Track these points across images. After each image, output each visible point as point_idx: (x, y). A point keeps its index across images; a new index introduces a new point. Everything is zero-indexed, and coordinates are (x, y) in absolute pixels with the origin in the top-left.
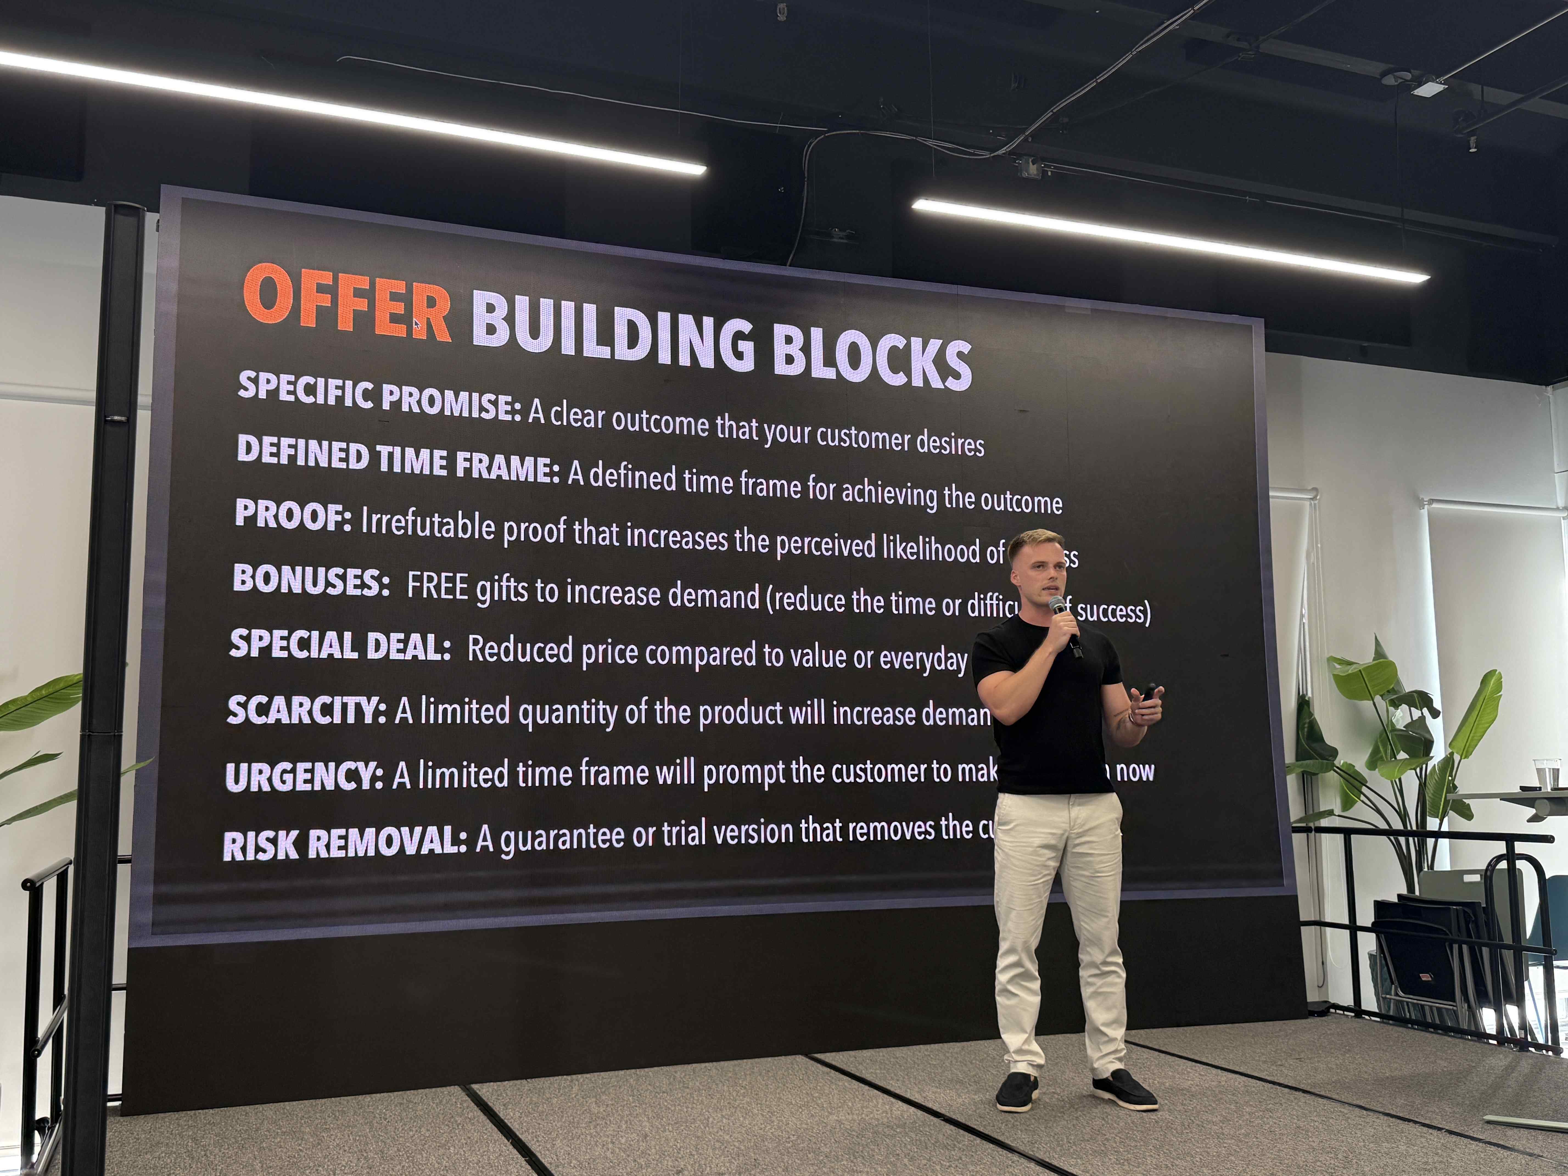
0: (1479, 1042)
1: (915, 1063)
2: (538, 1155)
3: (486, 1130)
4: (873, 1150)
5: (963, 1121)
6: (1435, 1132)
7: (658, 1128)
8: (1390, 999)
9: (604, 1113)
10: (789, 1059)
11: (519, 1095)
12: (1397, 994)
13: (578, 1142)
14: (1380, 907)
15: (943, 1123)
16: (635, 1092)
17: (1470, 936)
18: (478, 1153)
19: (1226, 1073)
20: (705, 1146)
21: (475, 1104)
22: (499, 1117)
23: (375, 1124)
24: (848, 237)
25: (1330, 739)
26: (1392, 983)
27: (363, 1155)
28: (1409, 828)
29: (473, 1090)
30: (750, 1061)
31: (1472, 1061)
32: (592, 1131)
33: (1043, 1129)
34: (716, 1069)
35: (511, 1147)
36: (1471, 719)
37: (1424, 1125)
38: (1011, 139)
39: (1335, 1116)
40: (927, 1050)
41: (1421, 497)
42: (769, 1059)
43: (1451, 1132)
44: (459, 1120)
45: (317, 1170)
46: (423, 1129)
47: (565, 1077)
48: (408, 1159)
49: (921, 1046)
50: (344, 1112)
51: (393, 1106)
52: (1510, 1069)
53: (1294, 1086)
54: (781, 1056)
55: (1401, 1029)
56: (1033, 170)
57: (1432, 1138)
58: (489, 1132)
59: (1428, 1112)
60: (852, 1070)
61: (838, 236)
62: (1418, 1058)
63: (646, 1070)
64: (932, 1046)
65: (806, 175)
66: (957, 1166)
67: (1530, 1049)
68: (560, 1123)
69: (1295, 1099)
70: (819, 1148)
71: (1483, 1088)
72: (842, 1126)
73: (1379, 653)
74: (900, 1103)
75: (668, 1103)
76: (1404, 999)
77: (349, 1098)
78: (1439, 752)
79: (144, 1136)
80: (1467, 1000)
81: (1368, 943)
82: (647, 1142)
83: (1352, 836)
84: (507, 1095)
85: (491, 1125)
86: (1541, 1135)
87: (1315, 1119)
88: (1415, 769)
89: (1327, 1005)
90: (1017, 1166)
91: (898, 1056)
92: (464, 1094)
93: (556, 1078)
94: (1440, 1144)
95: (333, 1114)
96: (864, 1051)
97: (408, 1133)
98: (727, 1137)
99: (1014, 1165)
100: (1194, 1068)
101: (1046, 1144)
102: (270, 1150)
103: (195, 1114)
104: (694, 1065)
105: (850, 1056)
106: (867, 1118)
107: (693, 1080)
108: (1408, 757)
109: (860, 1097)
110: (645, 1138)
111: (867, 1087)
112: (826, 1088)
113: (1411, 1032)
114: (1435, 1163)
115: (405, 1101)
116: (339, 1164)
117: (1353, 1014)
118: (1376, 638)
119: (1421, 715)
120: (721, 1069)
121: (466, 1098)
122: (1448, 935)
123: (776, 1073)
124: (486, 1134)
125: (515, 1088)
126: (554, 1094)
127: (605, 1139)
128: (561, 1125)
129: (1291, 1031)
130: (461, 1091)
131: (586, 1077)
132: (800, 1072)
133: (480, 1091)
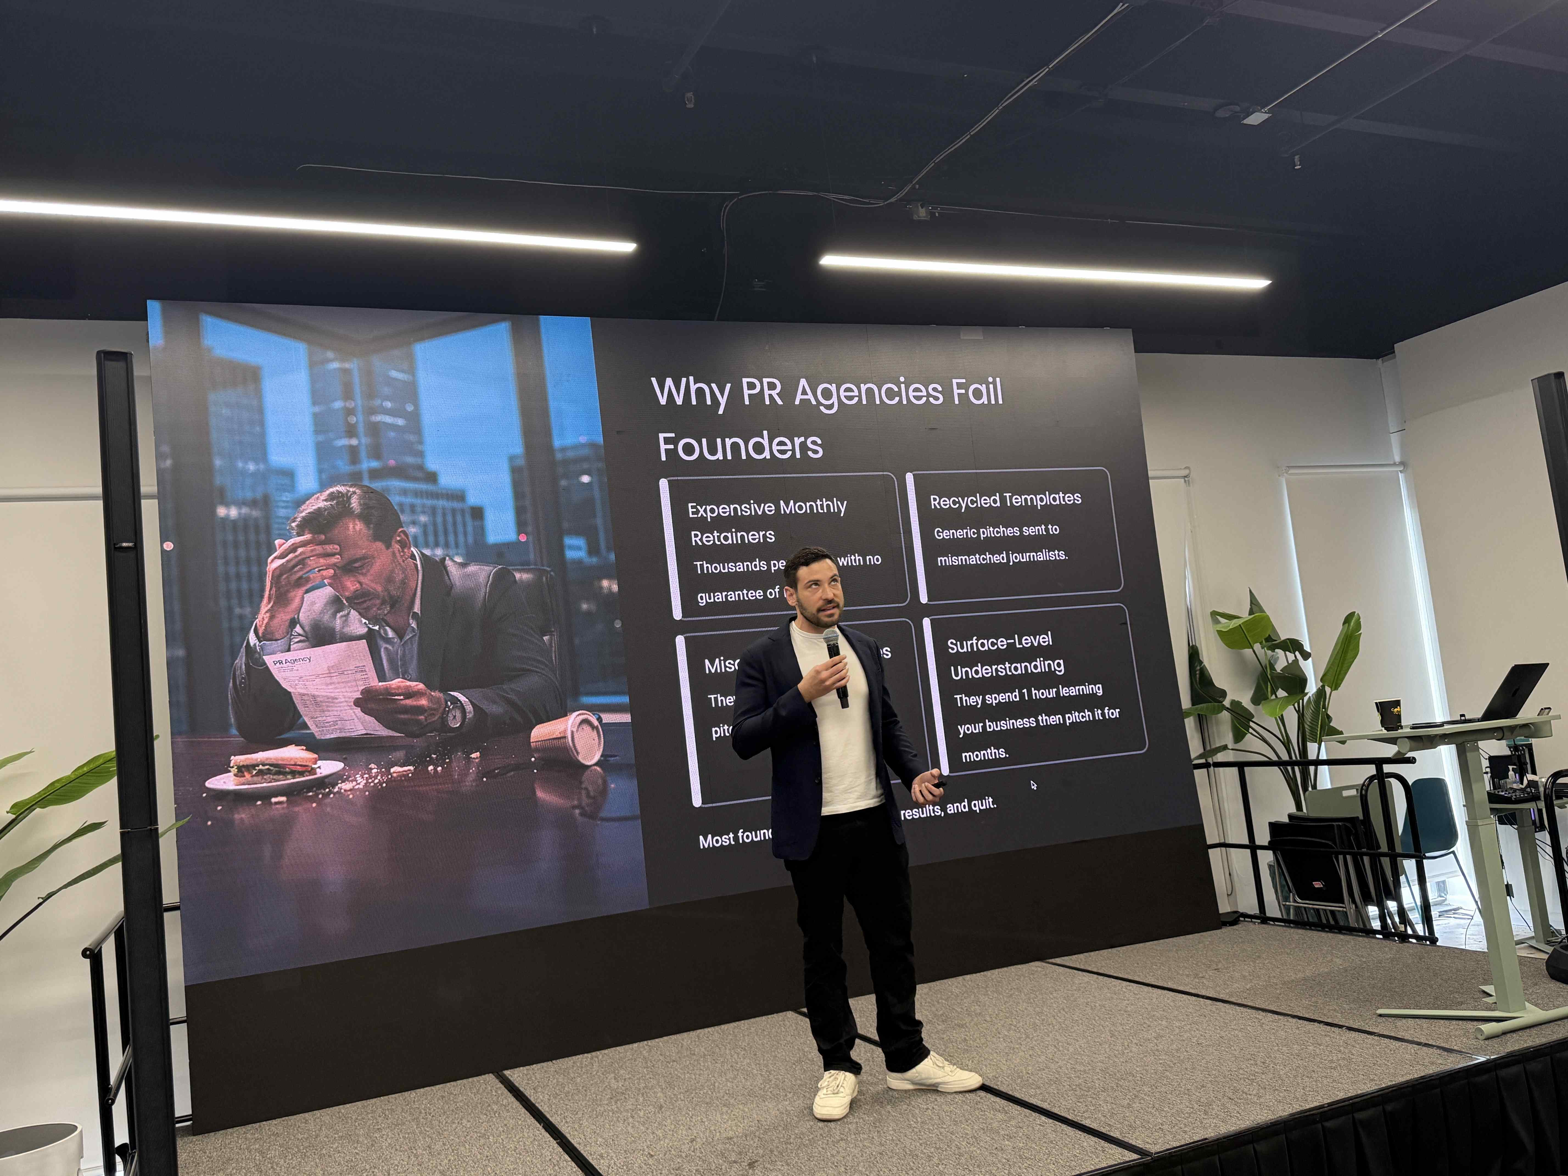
0: (1367, 937)
2: (568, 1136)
3: (520, 1115)
6: (1337, 1030)
7: (671, 1098)
8: (1290, 905)
9: (622, 1087)
10: (780, 1016)
11: (547, 1077)
12: (1295, 901)
13: (602, 1120)
14: (1275, 827)
16: (649, 1063)
17: (1352, 848)
18: (515, 1140)
19: (1156, 990)
20: (714, 1111)
21: (509, 1091)
22: (529, 1100)
23: (422, 1120)
24: (766, 287)
25: (1219, 682)
26: (1290, 892)
27: (413, 1153)
28: (1294, 758)
29: (505, 1076)
30: (746, 1021)
31: (1363, 956)
32: (613, 1107)
33: (1005, 1062)
34: (718, 1032)
35: (543, 1130)
36: (1338, 656)
37: (1327, 1024)
38: (901, 188)
39: (1252, 1022)
41: (1278, 465)
42: (764, 1018)
43: (1350, 1029)
45: (373, 1172)
46: (464, 1121)
47: (586, 1055)
48: (453, 1152)
50: (392, 1110)
51: (436, 1100)
52: (1395, 961)
53: (1215, 996)
55: (1300, 931)
56: (922, 213)
57: (1336, 1036)
58: (523, 1117)
59: (1330, 1011)
61: (757, 286)
62: (1317, 958)
63: (657, 1040)
65: (725, 236)
66: (933, 1108)
67: (1410, 940)
68: (585, 1102)
69: (1218, 1009)
71: (1374, 982)
73: (1255, 606)
75: (678, 1072)
76: (1302, 905)
77: (397, 1095)
78: (1312, 688)
79: (215, 1154)
80: (1354, 902)
81: (1267, 857)
82: (662, 1113)
83: (1246, 769)
84: (536, 1079)
85: (523, 1110)
86: (1425, 1024)
87: (1235, 1027)
88: (1294, 705)
89: (1236, 915)
90: (985, 1101)
92: (497, 1081)
93: (580, 1056)
94: (1342, 1042)
95: (383, 1113)
97: (451, 1126)
98: (732, 1101)
100: (1128, 988)
102: (330, 1156)
103: (260, 1126)
104: (699, 1031)
107: (698, 1045)
108: (1287, 695)
110: (661, 1109)
113: (1310, 933)
115: (446, 1093)
116: (392, 1164)
117: (1259, 921)
118: (1250, 591)
119: (1294, 658)
120: (722, 1032)
121: (500, 1085)
122: (1334, 848)
123: (771, 1032)
124: (520, 1120)
125: (543, 1071)
126: (577, 1073)
127: (625, 1114)
128: (586, 1104)
129: (1208, 943)
130: (495, 1078)
131: (605, 1054)
132: (791, 1028)
133: (511, 1076)
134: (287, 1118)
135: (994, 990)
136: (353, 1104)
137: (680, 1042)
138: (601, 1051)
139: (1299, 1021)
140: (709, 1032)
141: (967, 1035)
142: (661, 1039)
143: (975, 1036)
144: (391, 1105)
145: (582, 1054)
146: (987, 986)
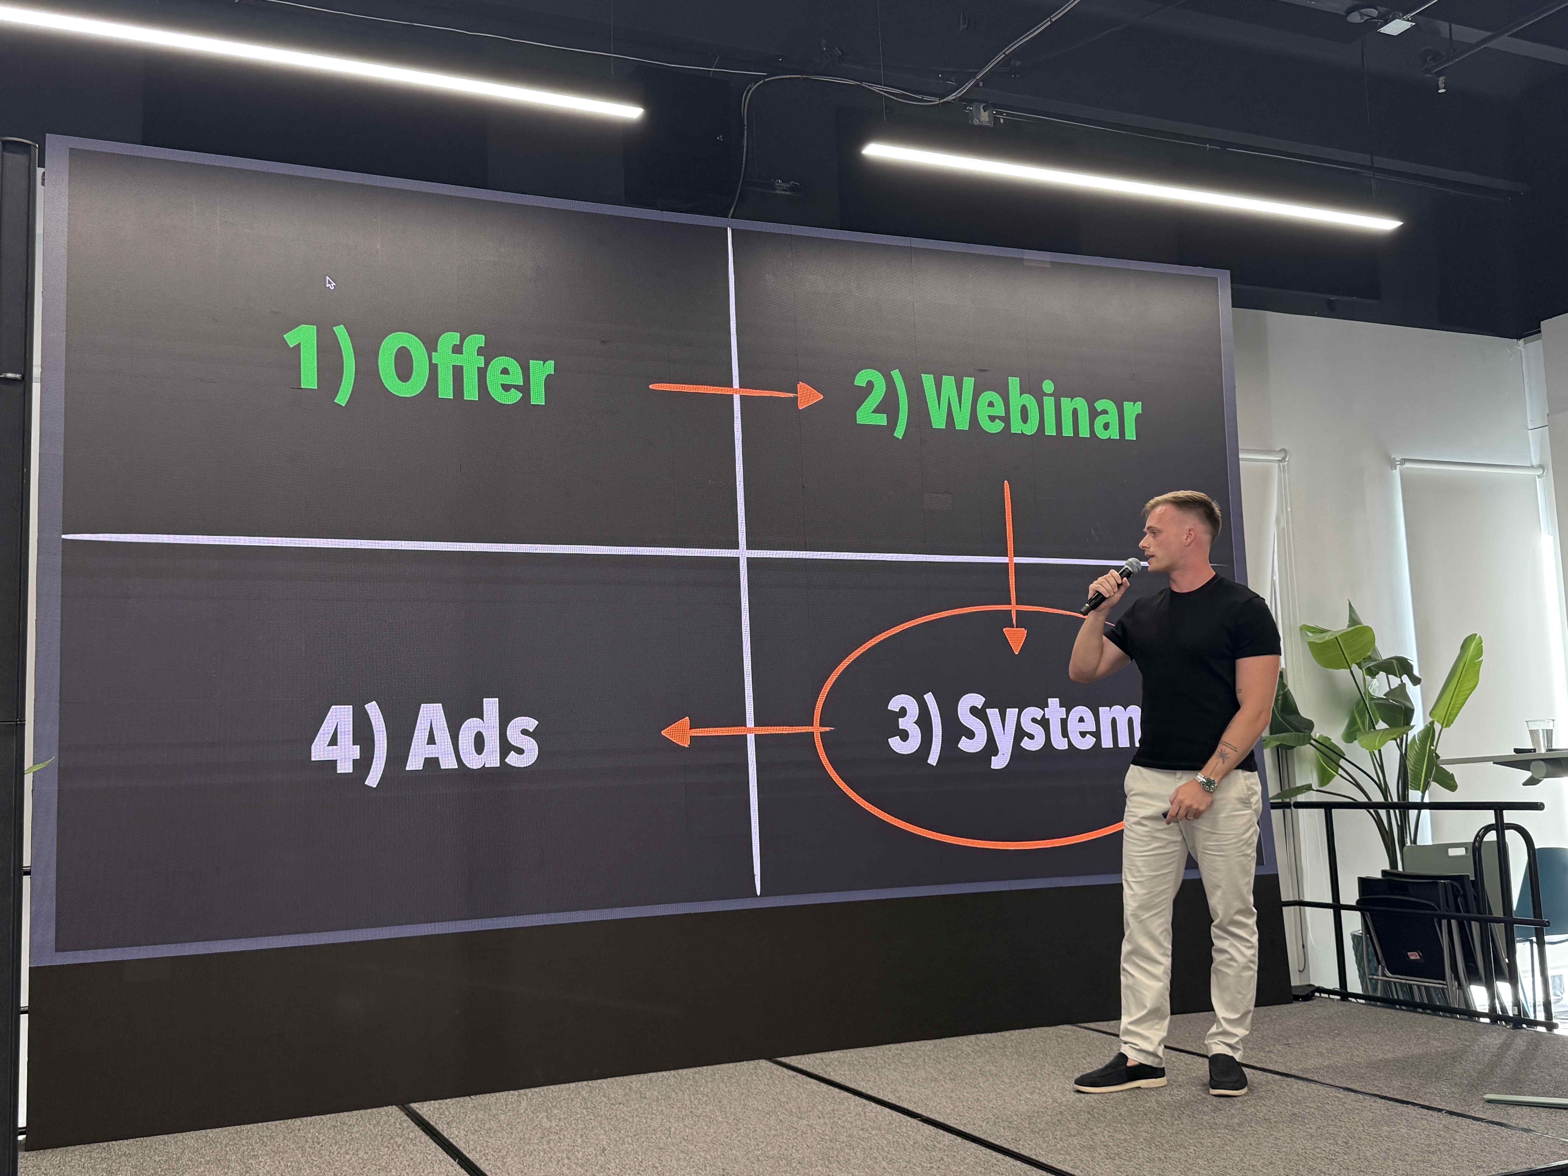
0: (1471, 1021)
1: (885, 1062)
3: (429, 1150)
4: (848, 1154)
5: (942, 1120)
6: (1435, 1114)
7: (616, 1141)
8: (1377, 980)
9: (556, 1127)
10: (752, 1064)
11: (463, 1113)
12: (1384, 975)
13: (531, 1159)
14: (1365, 884)
15: (920, 1123)
16: (589, 1104)
17: (1458, 911)
20: (669, 1157)
21: (416, 1124)
22: (443, 1136)
23: (307, 1149)
24: (791, 189)
25: (1305, 711)
26: (1379, 963)
28: (1390, 801)
29: (412, 1109)
30: (709, 1067)
31: (1466, 1040)
33: (1027, 1125)
34: (674, 1076)
35: (458, 1167)
36: (1452, 686)
37: (1423, 1107)
38: (960, 85)
39: (1331, 1101)
40: (897, 1049)
41: (1393, 456)
42: (731, 1065)
43: (1451, 1113)
44: (399, 1140)
46: (361, 1153)
47: (512, 1092)
49: (891, 1045)
50: (272, 1137)
51: (326, 1129)
52: (1506, 1046)
53: (1285, 1072)
54: (743, 1061)
55: (1389, 1011)
56: (984, 117)
57: (1433, 1120)
58: (433, 1152)
59: (1426, 1093)
60: (821, 1073)
61: (781, 187)
62: (1410, 1039)
63: (599, 1081)
64: (903, 1044)
65: (746, 124)
66: (939, 1167)
67: (1524, 1026)
68: (511, 1140)
69: (1288, 1085)
70: (791, 1155)
71: (1479, 1067)
72: (814, 1130)
73: (1354, 620)
74: (873, 1104)
75: (625, 1115)
76: (1392, 979)
77: (277, 1122)
78: (1419, 723)
79: (52, 1171)
80: (1457, 978)
81: (1353, 923)
82: (605, 1156)
83: (1332, 810)
84: (450, 1113)
85: (434, 1144)
86: (1544, 1113)
87: (1311, 1105)
88: (1396, 741)
89: (1312, 989)
90: (1002, 1164)
91: (867, 1056)
92: (402, 1114)
93: (503, 1093)
94: (1441, 1126)
95: (260, 1140)
96: (831, 1053)
97: (344, 1157)
98: (691, 1147)
99: (999, 1163)
100: (1179, 1057)
101: (1031, 1141)
104: (651, 1074)
105: (816, 1058)
106: (840, 1122)
107: (650, 1089)
108: (1388, 727)
109: (830, 1100)
110: (604, 1152)
111: (837, 1090)
112: (792, 1092)
113: (1401, 1013)
114: (1438, 1145)
115: (339, 1124)
117: (1338, 997)
118: (1350, 604)
119: (1400, 683)
120: (680, 1077)
121: (406, 1118)
122: (1436, 910)
123: (740, 1079)
124: (430, 1154)
125: (459, 1106)
126: (501, 1110)
127: (560, 1155)
128: (511, 1142)
129: (1276, 1017)
130: (399, 1110)
131: (535, 1092)
132: (764, 1077)
133: (420, 1110)
134: (142, 1139)
135: (1014, 1051)
136: (224, 1128)
137: (628, 1085)
138: (531, 1089)
139: (1389, 1102)
140: (663, 1075)
141: (981, 1096)
142: (605, 1080)
143: (991, 1097)
144: (271, 1132)
145: (507, 1090)
146: (1005, 1047)
